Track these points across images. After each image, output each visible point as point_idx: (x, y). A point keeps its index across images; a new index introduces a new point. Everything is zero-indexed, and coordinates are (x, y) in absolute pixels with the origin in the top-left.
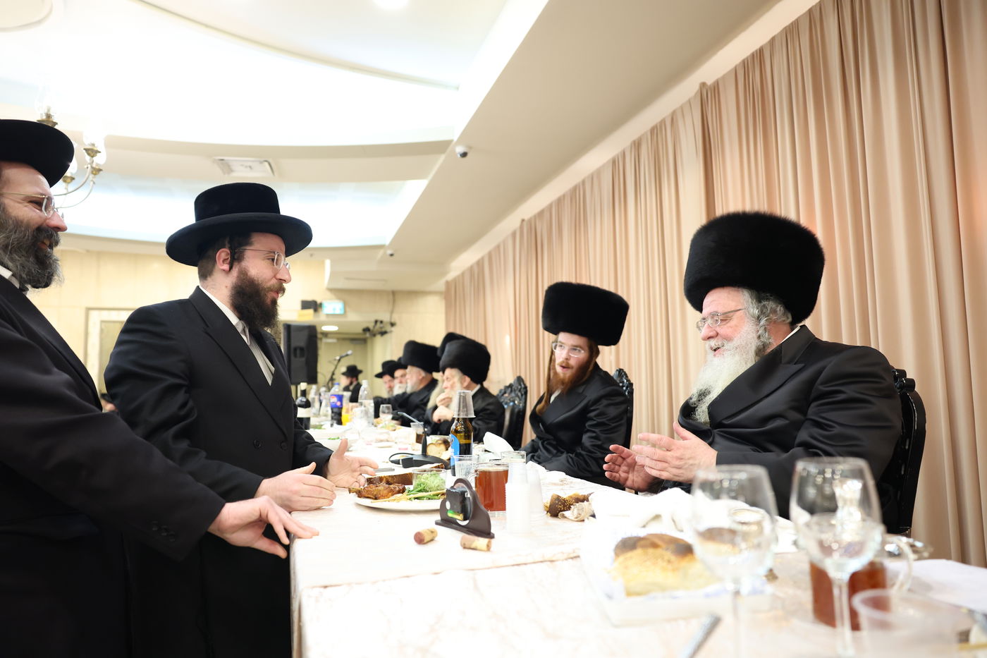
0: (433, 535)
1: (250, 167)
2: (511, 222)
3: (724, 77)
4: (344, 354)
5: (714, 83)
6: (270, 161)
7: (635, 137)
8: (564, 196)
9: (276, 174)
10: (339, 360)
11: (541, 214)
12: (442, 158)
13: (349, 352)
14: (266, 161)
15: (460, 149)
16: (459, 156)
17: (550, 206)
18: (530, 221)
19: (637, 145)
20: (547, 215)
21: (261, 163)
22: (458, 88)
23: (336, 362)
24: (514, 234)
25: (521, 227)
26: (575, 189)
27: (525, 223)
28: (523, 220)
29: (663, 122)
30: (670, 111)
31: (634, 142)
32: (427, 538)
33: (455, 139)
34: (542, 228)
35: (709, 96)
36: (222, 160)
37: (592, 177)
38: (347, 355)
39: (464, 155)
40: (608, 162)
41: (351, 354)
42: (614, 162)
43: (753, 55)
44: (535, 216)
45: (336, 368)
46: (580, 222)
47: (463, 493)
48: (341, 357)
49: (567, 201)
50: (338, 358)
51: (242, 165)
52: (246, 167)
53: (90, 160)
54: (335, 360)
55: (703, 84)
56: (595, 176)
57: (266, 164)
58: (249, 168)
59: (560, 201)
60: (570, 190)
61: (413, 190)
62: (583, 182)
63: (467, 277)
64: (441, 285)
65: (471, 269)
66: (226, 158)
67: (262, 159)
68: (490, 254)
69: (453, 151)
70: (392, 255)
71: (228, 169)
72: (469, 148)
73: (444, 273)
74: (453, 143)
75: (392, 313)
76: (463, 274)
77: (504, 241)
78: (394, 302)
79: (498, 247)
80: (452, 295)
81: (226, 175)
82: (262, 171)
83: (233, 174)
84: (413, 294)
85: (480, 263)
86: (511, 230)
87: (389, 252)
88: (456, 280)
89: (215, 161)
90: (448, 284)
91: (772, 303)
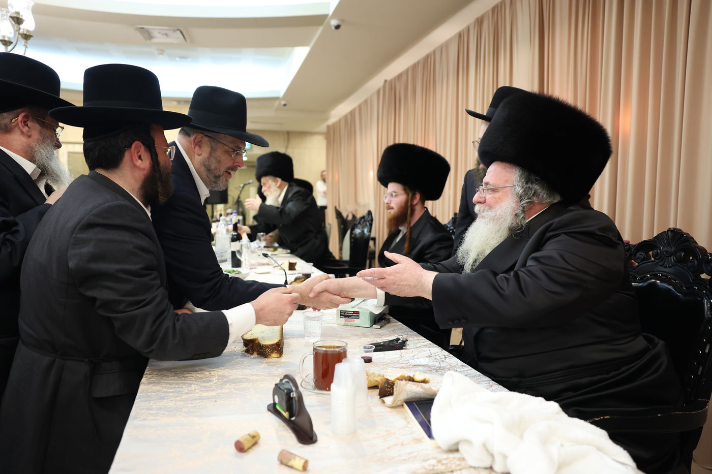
0: (255, 439)
1: (166, 35)
2: (377, 82)
4: (247, 182)
6: (182, 29)
7: (479, 15)
8: (418, 63)
9: (188, 40)
10: (243, 187)
11: (399, 76)
12: (321, 29)
13: (251, 181)
14: (178, 30)
15: (334, 22)
16: (333, 28)
17: (407, 71)
18: (391, 81)
19: (480, 22)
20: (404, 78)
21: (174, 31)
23: (241, 189)
24: (378, 92)
25: (384, 86)
26: (427, 57)
27: (387, 83)
28: (386, 81)
31: (478, 19)
32: (246, 446)
33: (330, 12)
34: (400, 88)
36: (143, 28)
37: (441, 47)
38: (249, 183)
39: (338, 27)
40: (455, 35)
41: (252, 183)
42: (460, 36)
44: (395, 78)
45: (241, 192)
46: (430, 84)
47: (290, 391)
48: (245, 185)
49: (420, 67)
50: (242, 185)
51: (160, 33)
52: (163, 34)
53: (17, 27)
54: (240, 187)
56: (444, 47)
57: (179, 32)
58: (165, 36)
59: (415, 67)
60: (424, 58)
61: (300, 54)
62: (434, 52)
63: (343, 123)
64: (323, 128)
65: (346, 117)
66: (145, 27)
67: (175, 28)
68: (360, 106)
69: (329, 23)
70: (285, 105)
71: (149, 36)
72: (343, 21)
73: (326, 119)
74: (329, 17)
75: (287, 148)
76: (340, 121)
77: (371, 97)
78: (288, 140)
79: (366, 101)
80: (332, 136)
81: (148, 41)
82: (176, 37)
83: (154, 40)
84: (303, 134)
85: (352, 113)
86: (376, 88)
87: (283, 103)
88: (334, 125)
89: (137, 29)
90: (328, 127)
91: (536, 187)
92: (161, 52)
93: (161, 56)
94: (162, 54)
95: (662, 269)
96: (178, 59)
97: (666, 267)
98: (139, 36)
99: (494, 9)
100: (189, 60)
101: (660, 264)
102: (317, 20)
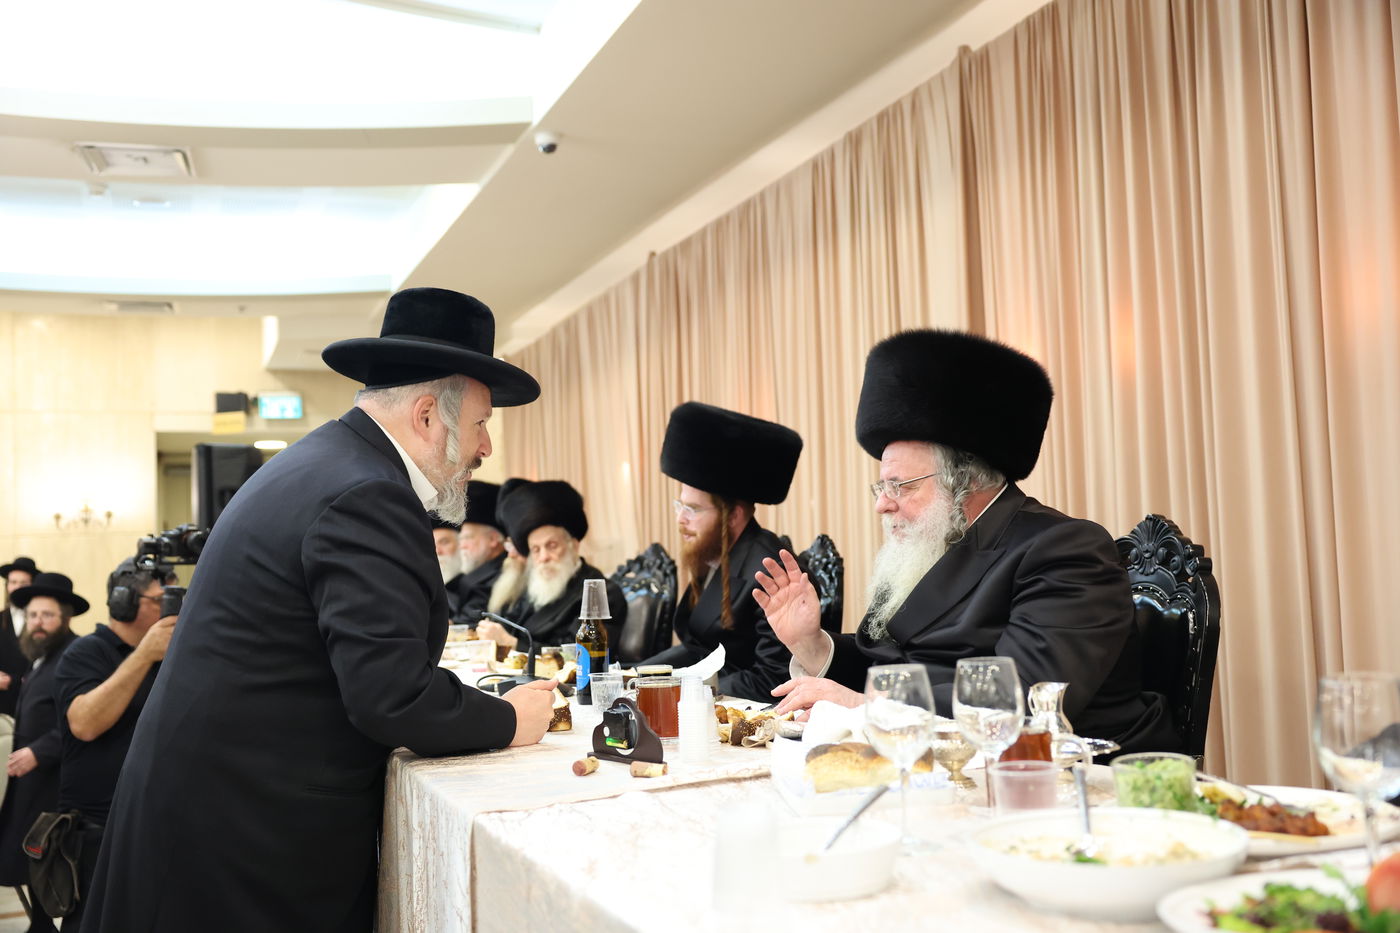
1: (145, 160)
2: (631, 256)
3: (997, 42)
5: (982, 49)
6: (187, 149)
7: (852, 126)
8: (727, 217)
9: (194, 169)
11: (686, 245)
14: (179, 151)
15: (543, 138)
16: (541, 150)
17: (703, 233)
18: (665, 255)
19: (855, 139)
20: (696, 250)
22: (538, 30)
24: (636, 278)
25: (650, 266)
26: (747, 207)
27: (656, 260)
28: (653, 254)
29: (898, 105)
30: (911, 88)
31: (850, 135)
32: (587, 770)
33: (536, 118)
34: (688, 272)
35: (973, 68)
37: (777, 188)
39: (550, 149)
40: (805, 165)
42: (815, 165)
43: (1042, 12)
44: (675, 248)
46: (756, 268)
47: (625, 715)
49: (733, 229)
52: (139, 160)
55: (964, 50)
56: (782, 188)
59: (720, 225)
60: (739, 207)
62: (762, 195)
66: (100, 144)
67: (170, 147)
69: (530, 141)
72: (562, 136)
74: (531, 128)
82: (170, 167)
85: (570, 326)
91: (972, 469)
93: (99, 197)
94: (99, 193)
95: (1144, 578)
96: (136, 203)
97: (1147, 575)
98: (78, 164)
99: (882, 117)
100: (168, 204)
101: (1140, 571)
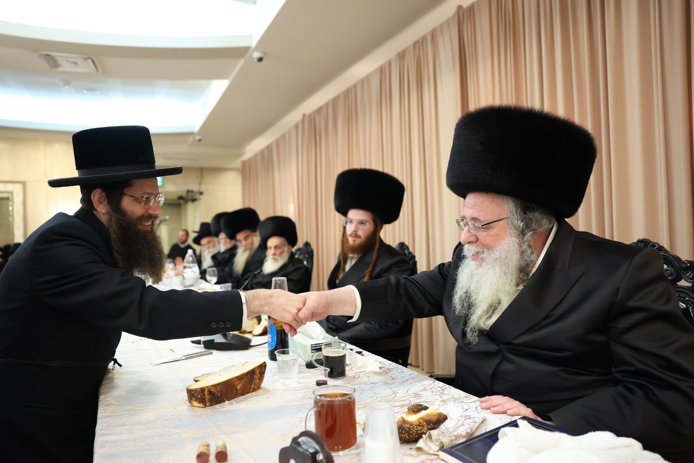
1: (76, 63)
2: (295, 116)
5: (470, 5)
6: (94, 58)
7: (400, 49)
9: (100, 70)
11: (319, 110)
12: (241, 62)
13: (167, 217)
14: (89, 58)
15: (257, 55)
16: (256, 60)
17: (327, 105)
18: (310, 115)
19: (401, 56)
20: (324, 111)
21: (85, 59)
24: (297, 126)
25: (303, 120)
26: (347, 92)
29: (424, 37)
30: (431, 29)
31: (400, 53)
33: (253, 44)
34: (320, 122)
35: (465, 16)
36: (48, 55)
37: (362, 81)
38: (165, 220)
39: (260, 60)
40: (376, 70)
42: (381, 70)
44: (314, 112)
49: (341, 103)
51: (68, 61)
52: (72, 63)
55: (460, 7)
56: (365, 81)
57: (90, 61)
58: (74, 65)
59: (335, 100)
61: (218, 88)
62: (355, 86)
63: (259, 159)
64: (238, 163)
65: (262, 152)
66: (52, 54)
67: (85, 57)
68: (277, 141)
69: (251, 56)
70: (200, 140)
71: (54, 63)
72: (265, 54)
73: (241, 155)
74: (251, 49)
75: (200, 184)
76: (256, 156)
77: (289, 132)
78: (202, 176)
79: (284, 136)
80: (248, 172)
81: (54, 70)
82: (86, 67)
83: (60, 69)
84: (217, 170)
85: (269, 148)
86: (293, 123)
87: (198, 138)
88: (250, 160)
89: (41, 55)
90: (244, 163)
91: (537, 216)
92: (67, 83)
93: (66, 87)
94: (68, 85)
98: (44, 64)
102: (239, 52)
